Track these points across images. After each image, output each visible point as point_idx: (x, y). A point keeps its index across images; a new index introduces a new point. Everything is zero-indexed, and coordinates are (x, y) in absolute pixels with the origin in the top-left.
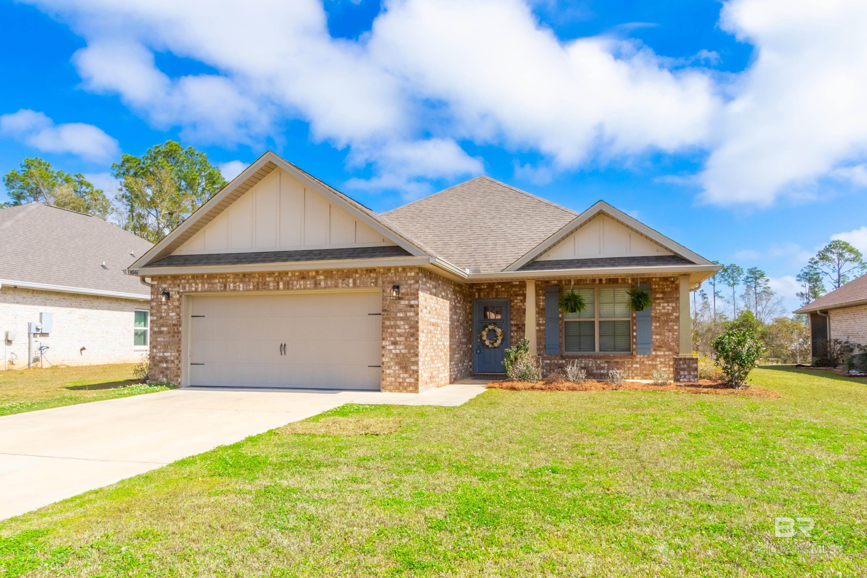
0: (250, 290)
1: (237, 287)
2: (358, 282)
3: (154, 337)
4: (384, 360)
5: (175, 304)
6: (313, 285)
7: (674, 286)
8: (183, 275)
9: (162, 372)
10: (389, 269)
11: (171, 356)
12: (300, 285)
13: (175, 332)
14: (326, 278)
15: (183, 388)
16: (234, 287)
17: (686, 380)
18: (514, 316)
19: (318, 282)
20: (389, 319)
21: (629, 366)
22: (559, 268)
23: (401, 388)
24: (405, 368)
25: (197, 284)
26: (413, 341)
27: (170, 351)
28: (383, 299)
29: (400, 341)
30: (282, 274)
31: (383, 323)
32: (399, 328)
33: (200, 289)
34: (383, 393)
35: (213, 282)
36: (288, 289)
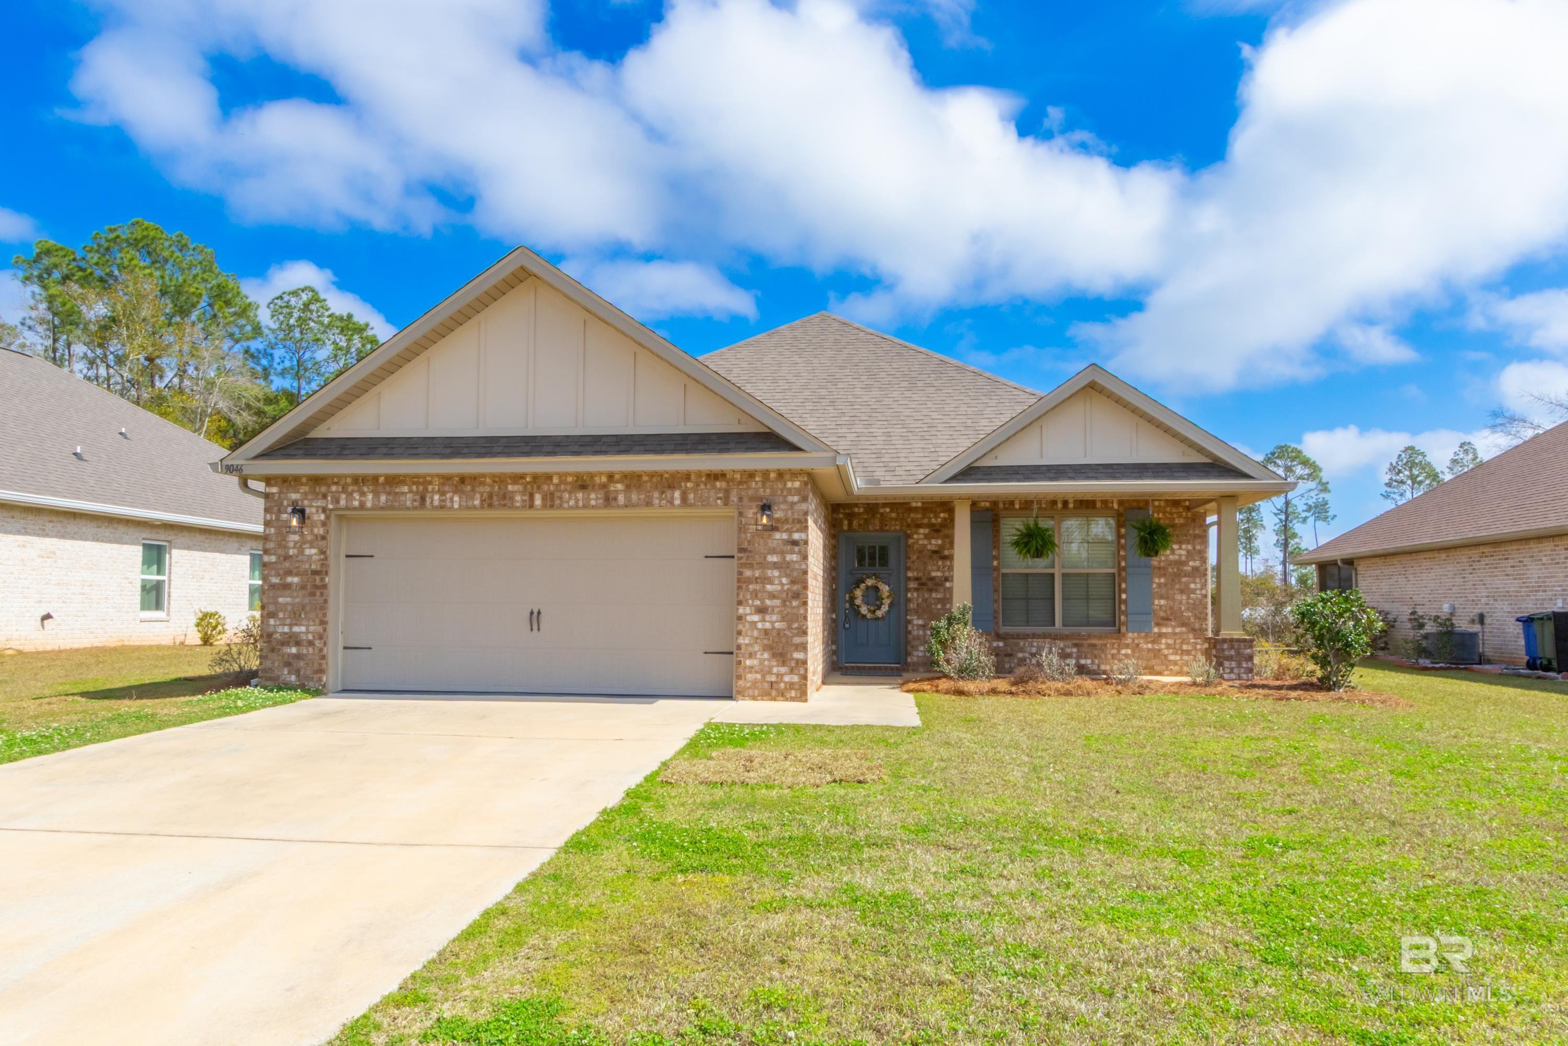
0: (474, 507)
1: (448, 500)
2: (691, 496)
3: (271, 595)
4: (741, 640)
5: (316, 531)
6: (601, 501)
7: (1189, 514)
8: (333, 476)
9: (288, 664)
10: (751, 475)
11: (308, 632)
12: (577, 501)
13: (316, 587)
14: (628, 487)
15: (331, 694)
16: (441, 501)
17: (1233, 676)
18: (913, 562)
19: (612, 496)
20: (751, 566)
21: (1114, 651)
22: (1019, 480)
23: (774, 693)
24: (781, 656)
25: (363, 494)
26: (798, 607)
27: (304, 622)
28: (740, 529)
29: (773, 607)
30: (539, 480)
31: (740, 573)
32: (772, 583)
33: (369, 504)
34: (740, 702)
35: (397, 490)
36: (552, 506)
